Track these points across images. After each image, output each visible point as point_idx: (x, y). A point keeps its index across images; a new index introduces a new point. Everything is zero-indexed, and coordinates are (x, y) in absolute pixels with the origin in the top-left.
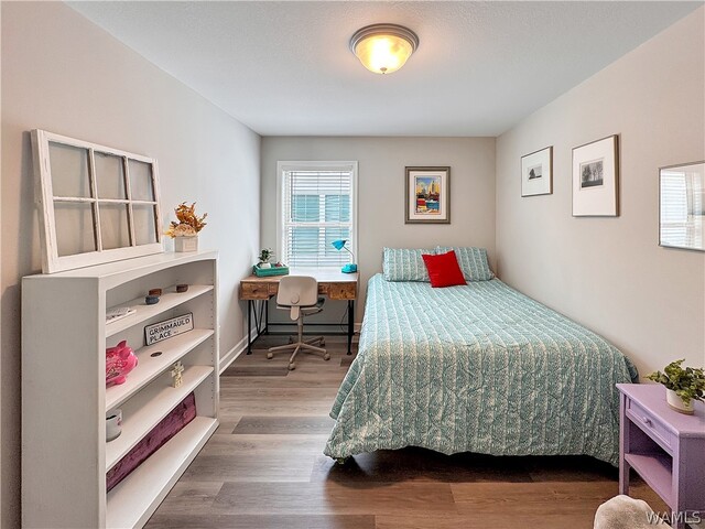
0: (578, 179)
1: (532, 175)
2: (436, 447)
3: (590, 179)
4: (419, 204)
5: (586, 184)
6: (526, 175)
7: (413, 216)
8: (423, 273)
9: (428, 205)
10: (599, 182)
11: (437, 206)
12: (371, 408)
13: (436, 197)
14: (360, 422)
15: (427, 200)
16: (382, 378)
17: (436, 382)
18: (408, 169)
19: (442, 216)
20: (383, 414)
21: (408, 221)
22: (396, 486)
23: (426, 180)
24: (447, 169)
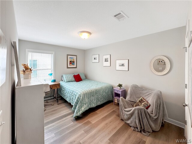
0: (104, 60)
1: (95, 59)
2: (93, 107)
3: (106, 60)
4: (70, 63)
5: (105, 61)
6: (93, 59)
7: (69, 66)
8: (74, 79)
9: (72, 64)
10: (108, 61)
11: (74, 64)
12: (83, 104)
13: (74, 62)
14: (81, 107)
15: (72, 62)
16: (84, 98)
17: (92, 96)
18: (68, 55)
19: (75, 66)
20: (85, 104)
21: (68, 68)
22: (88, 116)
23: (72, 58)
24: (76, 56)
